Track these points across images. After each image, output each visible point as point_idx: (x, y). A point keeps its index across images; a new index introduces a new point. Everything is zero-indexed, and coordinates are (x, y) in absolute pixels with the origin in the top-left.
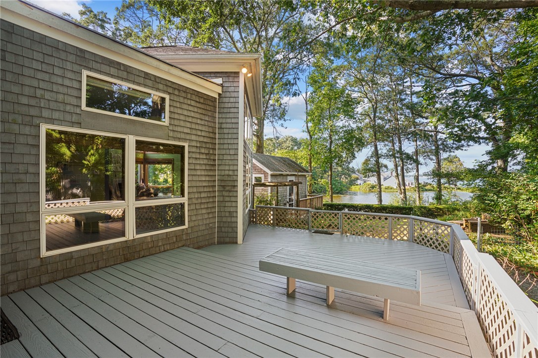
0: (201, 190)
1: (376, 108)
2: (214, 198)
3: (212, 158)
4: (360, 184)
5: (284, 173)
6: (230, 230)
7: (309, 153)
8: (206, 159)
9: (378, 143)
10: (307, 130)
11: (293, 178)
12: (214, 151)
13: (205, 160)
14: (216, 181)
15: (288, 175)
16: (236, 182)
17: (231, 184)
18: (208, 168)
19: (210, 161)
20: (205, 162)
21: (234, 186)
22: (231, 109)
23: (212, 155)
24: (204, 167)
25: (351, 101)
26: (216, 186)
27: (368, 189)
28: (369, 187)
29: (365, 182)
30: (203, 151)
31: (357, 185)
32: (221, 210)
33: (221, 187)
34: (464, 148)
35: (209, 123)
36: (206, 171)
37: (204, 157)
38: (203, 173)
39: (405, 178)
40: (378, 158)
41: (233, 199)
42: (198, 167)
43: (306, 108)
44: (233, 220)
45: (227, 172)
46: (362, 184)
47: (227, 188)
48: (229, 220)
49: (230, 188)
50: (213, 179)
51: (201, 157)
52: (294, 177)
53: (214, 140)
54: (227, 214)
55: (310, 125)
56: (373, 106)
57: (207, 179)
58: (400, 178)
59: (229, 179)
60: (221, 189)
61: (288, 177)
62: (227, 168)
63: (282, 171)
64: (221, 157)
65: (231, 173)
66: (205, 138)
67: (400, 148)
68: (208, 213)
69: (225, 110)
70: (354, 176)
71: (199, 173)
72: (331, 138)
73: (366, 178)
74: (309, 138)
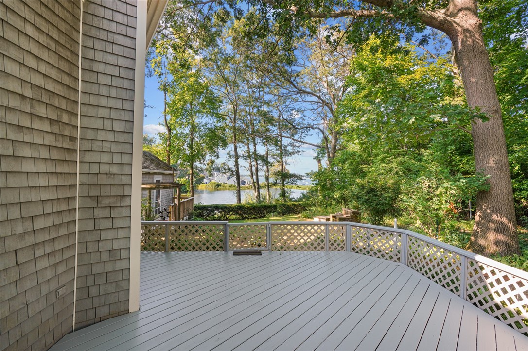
0: (37, 210)
1: (236, 110)
2: (71, 226)
3: (66, 133)
4: (206, 183)
5: (152, 171)
6: (111, 288)
7: (168, 149)
8: (51, 133)
9: (238, 145)
10: (164, 124)
11: (160, 178)
12: (73, 119)
13: (46, 136)
14: (75, 186)
15: (155, 174)
16: (126, 188)
17: (115, 191)
18: (55, 155)
19: (60, 138)
20: (49, 140)
21: (123, 196)
22: (116, 36)
23: (67, 127)
24: (44, 154)
25: (214, 99)
26: (75, 198)
27: (214, 188)
28: (215, 185)
29: (210, 181)
30: (42, 111)
31: (204, 183)
32: (89, 250)
33: (89, 199)
34: (300, 153)
35: (61, 49)
36: (49, 163)
37: (46, 127)
38: (42, 167)
39: (259, 177)
40: (238, 159)
41: (119, 223)
42: (26, 152)
43: (164, 98)
44: (120, 265)
45: (105, 168)
46: (208, 183)
47: (106, 202)
48: (109, 267)
49: (112, 200)
50: (69, 184)
51: (35, 126)
52: (161, 176)
53: (72, 93)
54: (105, 257)
55: (169, 117)
56: (234, 108)
57: (54, 181)
58: (255, 177)
59: (110, 182)
60: (90, 203)
61: (155, 176)
62: (106, 158)
63: (149, 169)
64: (90, 134)
65: (115, 169)
66: (50, 81)
67: (255, 150)
68: (55, 265)
69: (103, 35)
70: (201, 175)
71: (28, 167)
72: (192, 134)
73: (211, 178)
74: (167, 133)
